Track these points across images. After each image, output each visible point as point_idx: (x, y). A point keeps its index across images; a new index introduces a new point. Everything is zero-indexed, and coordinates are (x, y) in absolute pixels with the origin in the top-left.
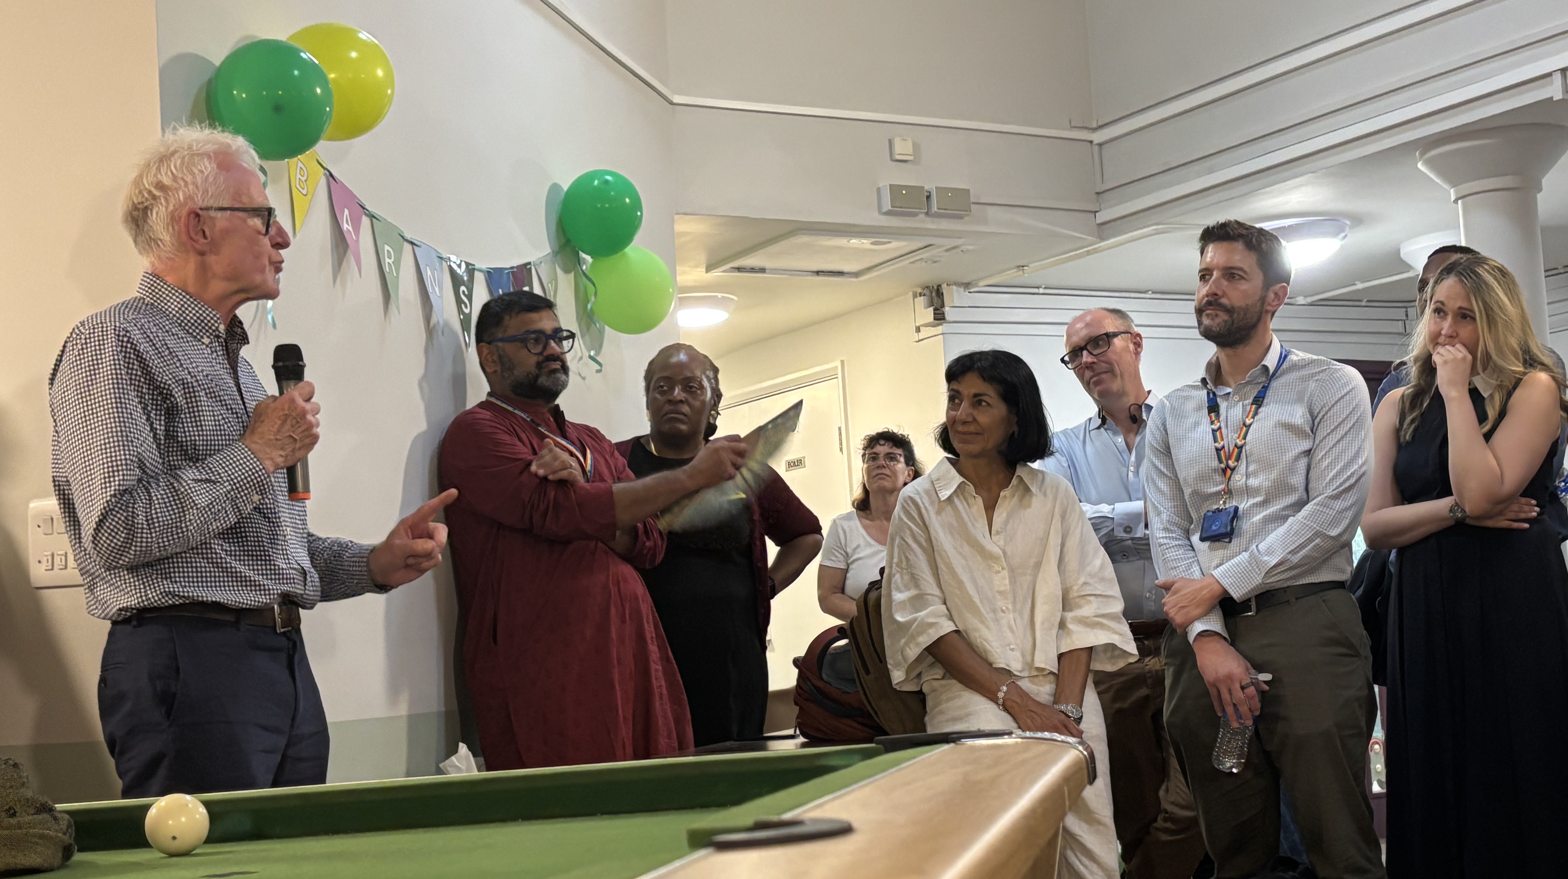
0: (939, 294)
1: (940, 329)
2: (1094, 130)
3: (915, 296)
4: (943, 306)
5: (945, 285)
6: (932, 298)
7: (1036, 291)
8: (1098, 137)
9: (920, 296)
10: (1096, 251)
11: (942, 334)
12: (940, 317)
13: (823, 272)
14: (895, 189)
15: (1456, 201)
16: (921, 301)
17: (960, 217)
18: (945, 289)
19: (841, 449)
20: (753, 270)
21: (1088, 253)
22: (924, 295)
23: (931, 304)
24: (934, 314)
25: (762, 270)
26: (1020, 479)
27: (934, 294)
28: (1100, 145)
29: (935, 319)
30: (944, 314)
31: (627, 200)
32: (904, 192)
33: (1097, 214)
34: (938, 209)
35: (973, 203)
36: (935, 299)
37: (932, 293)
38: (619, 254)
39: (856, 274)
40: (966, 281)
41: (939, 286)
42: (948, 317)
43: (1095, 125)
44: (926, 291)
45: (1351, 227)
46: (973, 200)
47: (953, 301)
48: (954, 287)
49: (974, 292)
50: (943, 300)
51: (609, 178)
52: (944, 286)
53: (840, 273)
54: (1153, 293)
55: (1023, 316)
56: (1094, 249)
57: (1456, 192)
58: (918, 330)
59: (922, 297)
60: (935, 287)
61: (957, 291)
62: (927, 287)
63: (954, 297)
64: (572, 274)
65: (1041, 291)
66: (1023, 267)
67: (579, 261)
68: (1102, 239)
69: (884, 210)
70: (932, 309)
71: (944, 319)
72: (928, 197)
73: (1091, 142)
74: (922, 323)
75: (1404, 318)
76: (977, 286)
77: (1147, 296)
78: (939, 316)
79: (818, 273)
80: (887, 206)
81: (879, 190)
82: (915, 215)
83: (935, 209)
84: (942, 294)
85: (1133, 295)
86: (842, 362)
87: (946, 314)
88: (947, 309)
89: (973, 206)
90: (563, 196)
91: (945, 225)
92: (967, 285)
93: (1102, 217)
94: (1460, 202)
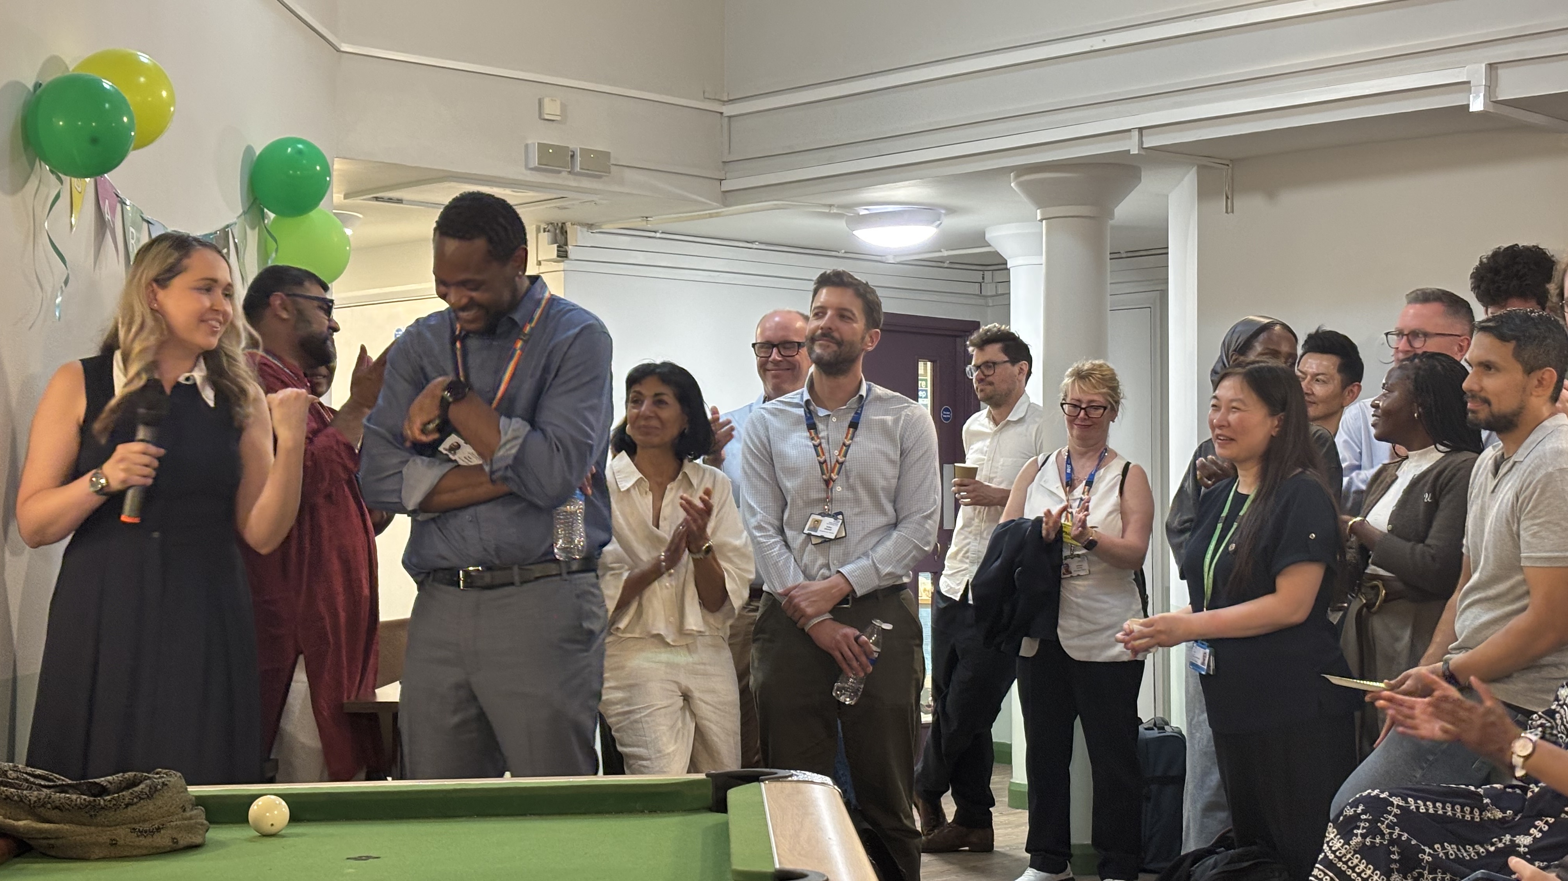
0: (564, 232)
1: (561, 266)
2: (724, 102)
3: (538, 231)
4: (566, 244)
5: (570, 223)
6: (556, 235)
7: (652, 234)
8: (728, 110)
9: (544, 231)
10: (718, 215)
11: (563, 270)
12: (563, 254)
14: (543, 148)
15: (1041, 220)
16: (545, 237)
17: (600, 177)
18: (569, 227)
21: (711, 216)
22: (548, 231)
23: (555, 241)
24: (558, 251)
25: (400, 201)
26: (685, 474)
27: (557, 231)
28: (730, 117)
29: (558, 256)
30: (567, 252)
31: (318, 168)
32: (551, 151)
33: (722, 182)
34: (581, 169)
35: (613, 165)
36: (559, 236)
37: (556, 229)
38: (304, 216)
40: (590, 223)
41: (564, 224)
42: (571, 255)
43: (726, 99)
44: (550, 227)
45: (946, 215)
46: (613, 161)
47: (576, 241)
48: (578, 227)
49: (597, 232)
50: (566, 238)
51: (300, 146)
52: (568, 225)
54: (761, 243)
55: (641, 258)
56: (717, 213)
57: (1042, 214)
58: (539, 263)
59: (546, 233)
60: (560, 225)
61: (581, 231)
62: (552, 224)
63: (577, 237)
64: (257, 229)
65: (658, 235)
66: (647, 218)
67: (263, 216)
68: (726, 205)
69: (532, 166)
70: (555, 246)
71: (566, 257)
72: (572, 156)
73: (722, 113)
74: (545, 258)
75: (981, 280)
76: (601, 228)
77: (754, 246)
80: (534, 162)
81: (527, 146)
82: (559, 172)
83: (578, 169)
84: (566, 232)
85: (741, 244)
87: (569, 252)
88: (570, 248)
89: (613, 168)
90: (255, 159)
91: (586, 183)
92: (590, 226)
93: (727, 186)
94: (1044, 221)
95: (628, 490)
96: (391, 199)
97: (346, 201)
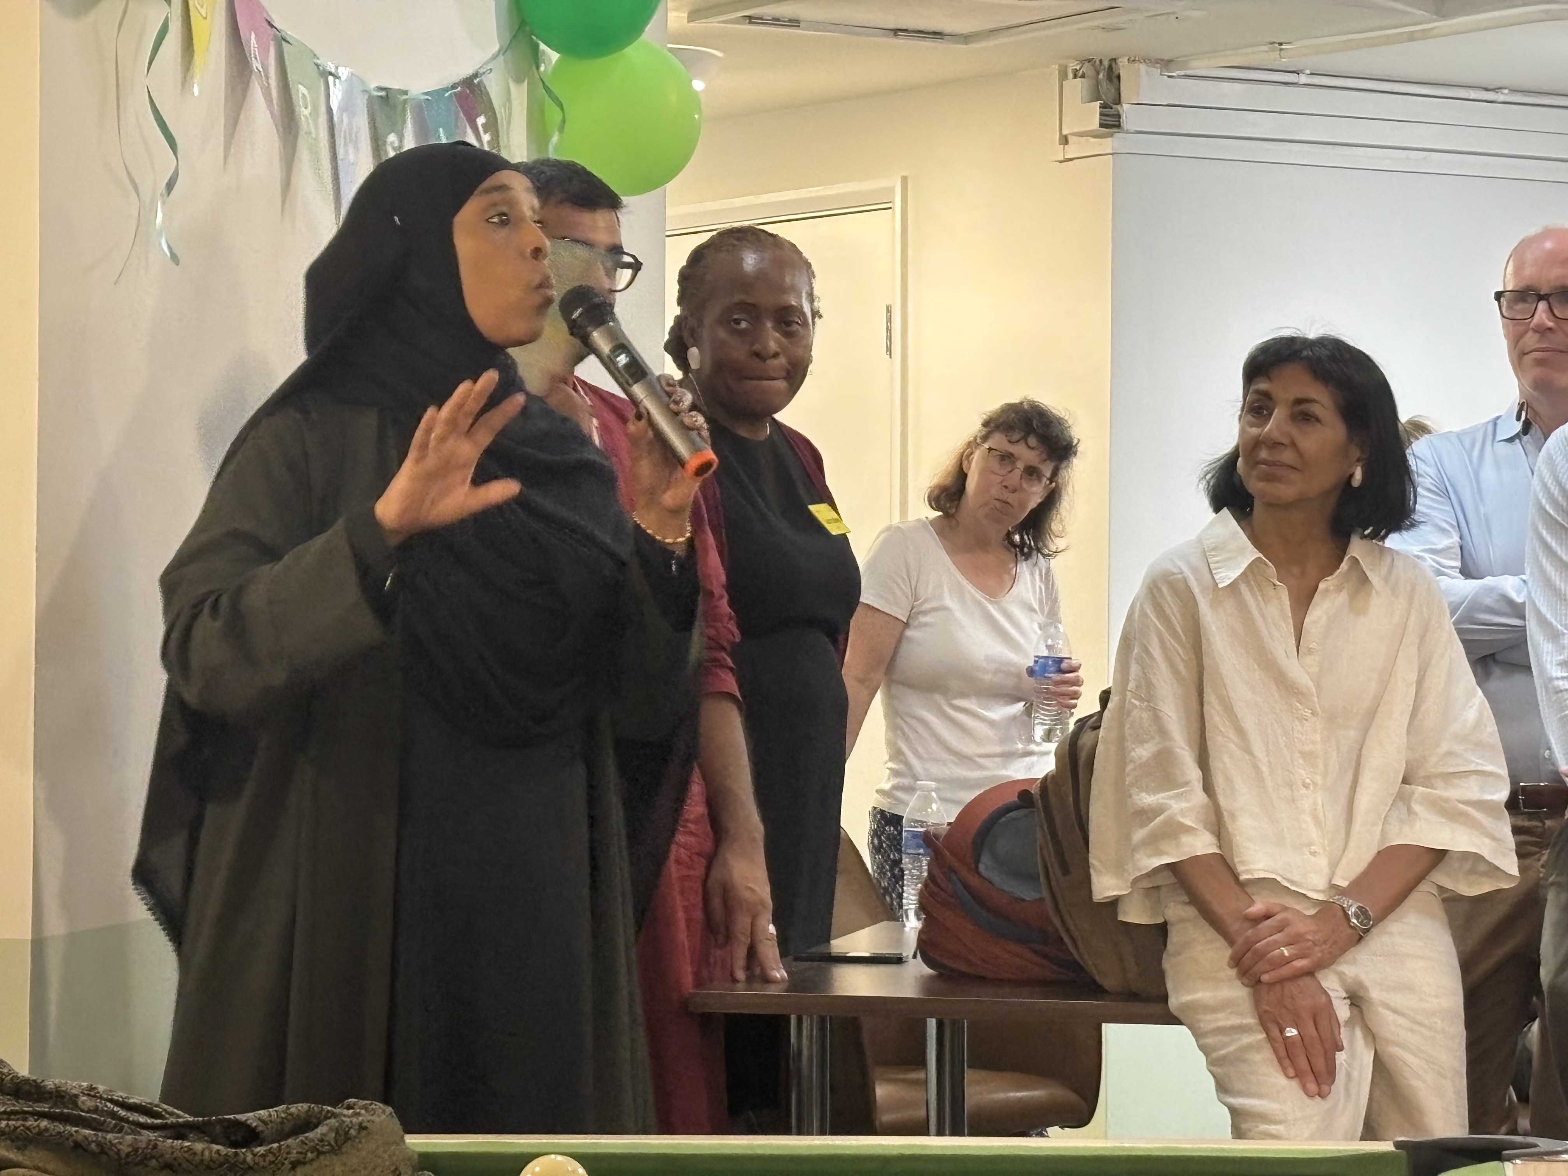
0: (1114, 77)
1: (1107, 145)
3: (1063, 76)
4: (1118, 102)
5: (1126, 59)
6: (1097, 83)
7: (1292, 78)
9: (1075, 77)
10: (1425, 35)
11: (1112, 154)
13: (906, 30)
16: (1076, 88)
18: (1124, 69)
19: (889, 350)
20: (776, 21)
21: (1411, 37)
22: (1083, 76)
23: (1096, 96)
24: (1101, 114)
25: (794, 23)
26: (1355, 561)
27: (1102, 76)
29: (1102, 125)
30: (1119, 116)
36: (1105, 85)
37: (1098, 73)
39: (966, 38)
40: (1166, 57)
41: (1114, 60)
42: (1128, 122)
44: (1087, 69)
47: (1138, 93)
48: (1143, 67)
49: (1179, 77)
50: (1119, 89)
52: (1123, 62)
53: (937, 35)
55: (1265, 126)
56: (1422, 31)
58: (1065, 140)
59: (1079, 80)
60: (1106, 63)
61: (1147, 74)
62: (1089, 61)
63: (1140, 86)
64: (526, 83)
65: (1303, 79)
66: (1280, 44)
68: (1441, 15)
70: (1096, 104)
71: (1118, 126)
74: (1076, 130)
76: (1187, 68)
77: (1501, 97)
78: (1110, 121)
79: (896, 32)
84: (1119, 77)
85: (1473, 94)
86: (904, 180)
87: (1124, 116)
88: (1125, 109)
92: (1166, 64)
95: (1233, 587)
96: (778, 20)
97: (691, 24)
